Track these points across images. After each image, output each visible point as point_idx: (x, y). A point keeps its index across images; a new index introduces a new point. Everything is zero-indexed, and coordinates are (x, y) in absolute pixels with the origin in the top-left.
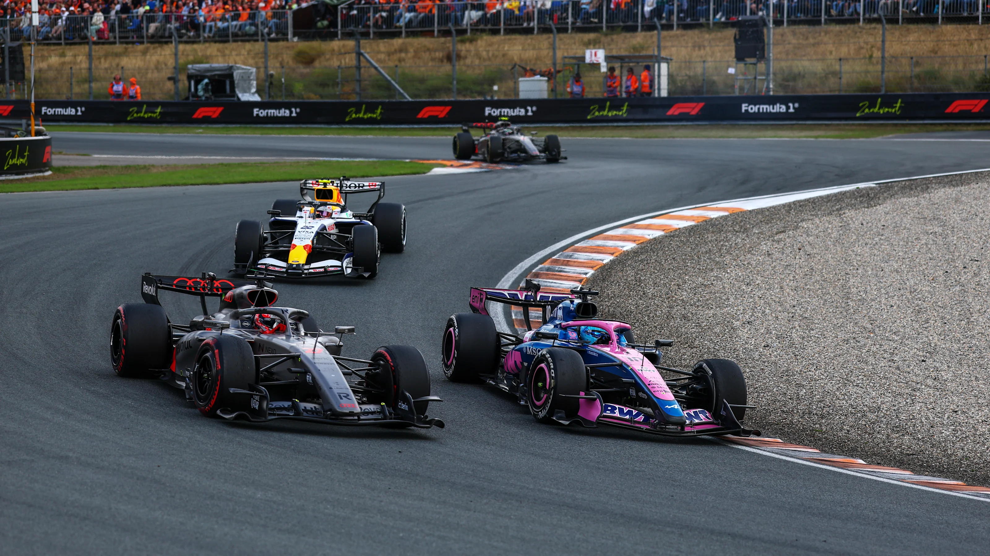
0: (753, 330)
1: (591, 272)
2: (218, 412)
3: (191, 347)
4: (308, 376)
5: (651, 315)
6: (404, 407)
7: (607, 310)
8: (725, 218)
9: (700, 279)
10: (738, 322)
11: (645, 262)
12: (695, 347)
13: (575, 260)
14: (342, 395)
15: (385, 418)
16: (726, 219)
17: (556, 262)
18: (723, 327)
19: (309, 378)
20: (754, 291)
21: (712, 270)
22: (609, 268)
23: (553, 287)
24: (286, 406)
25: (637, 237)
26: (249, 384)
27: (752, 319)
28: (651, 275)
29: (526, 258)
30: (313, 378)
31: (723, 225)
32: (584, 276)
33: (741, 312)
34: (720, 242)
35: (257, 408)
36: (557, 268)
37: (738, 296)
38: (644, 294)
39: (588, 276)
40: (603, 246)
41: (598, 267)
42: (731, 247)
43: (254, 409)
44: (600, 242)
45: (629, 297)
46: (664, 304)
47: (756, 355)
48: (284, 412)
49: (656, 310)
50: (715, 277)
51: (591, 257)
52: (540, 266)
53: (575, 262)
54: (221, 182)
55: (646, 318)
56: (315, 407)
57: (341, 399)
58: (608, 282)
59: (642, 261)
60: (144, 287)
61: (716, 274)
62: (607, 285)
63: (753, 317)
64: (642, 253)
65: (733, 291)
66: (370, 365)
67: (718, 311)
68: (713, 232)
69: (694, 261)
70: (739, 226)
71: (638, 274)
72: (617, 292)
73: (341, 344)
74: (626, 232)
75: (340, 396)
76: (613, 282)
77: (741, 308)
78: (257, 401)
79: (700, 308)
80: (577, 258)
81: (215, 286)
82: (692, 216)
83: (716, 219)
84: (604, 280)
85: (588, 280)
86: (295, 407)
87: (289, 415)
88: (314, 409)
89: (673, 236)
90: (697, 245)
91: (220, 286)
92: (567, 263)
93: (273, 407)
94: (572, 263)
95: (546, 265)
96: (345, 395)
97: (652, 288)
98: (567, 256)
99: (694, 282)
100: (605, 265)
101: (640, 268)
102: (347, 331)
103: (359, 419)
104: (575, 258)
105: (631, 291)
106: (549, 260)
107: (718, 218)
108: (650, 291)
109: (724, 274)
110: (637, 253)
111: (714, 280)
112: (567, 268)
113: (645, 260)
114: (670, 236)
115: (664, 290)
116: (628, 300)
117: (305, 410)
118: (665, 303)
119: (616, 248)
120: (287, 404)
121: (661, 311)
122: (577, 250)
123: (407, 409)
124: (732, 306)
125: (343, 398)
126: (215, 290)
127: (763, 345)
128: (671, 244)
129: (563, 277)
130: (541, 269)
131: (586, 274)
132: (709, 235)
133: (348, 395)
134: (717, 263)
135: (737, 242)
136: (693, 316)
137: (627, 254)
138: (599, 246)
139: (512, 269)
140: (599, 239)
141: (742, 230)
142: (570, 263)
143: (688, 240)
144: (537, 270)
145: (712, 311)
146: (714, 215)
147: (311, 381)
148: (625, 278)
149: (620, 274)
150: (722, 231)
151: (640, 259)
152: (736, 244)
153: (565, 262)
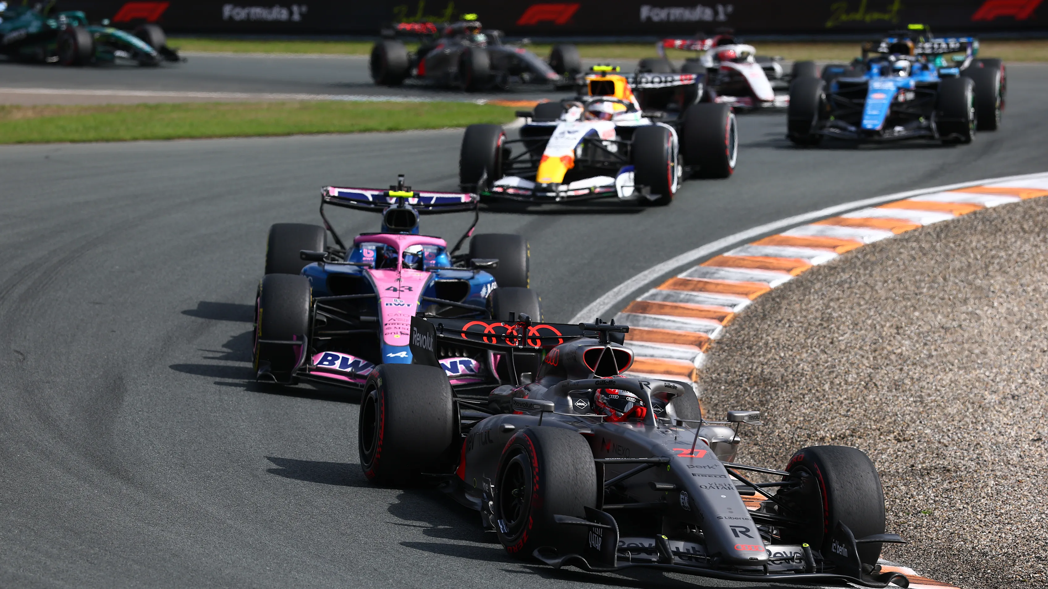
0: (1017, 411)
1: (743, 303)
2: (536, 554)
3: (491, 441)
4: (682, 496)
5: (837, 381)
6: (842, 550)
7: (759, 370)
8: (1011, 208)
9: (940, 317)
10: (994, 396)
11: (846, 286)
12: (905, 440)
13: (719, 281)
14: (738, 530)
15: (809, 570)
16: (1013, 209)
17: (685, 284)
18: (963, 403)
19: (684, 499)
20: (1036, 340)
21: (965, 301)
22: (779, 297)
23: (669, 328)
24: (646, 545)
25: (842, 240)
26: (585, 508)
27: (1021, 391)
28: (852, 308)
29: (630, 277)
30: (691, 500)
31: (1003, 221)
32: (729, 310)
33: (1004, 377)
34: (991, 250)
35: (599, 548)
36: (683, 294)
37: (1004, 349)
38: (832, 343)
39: (737, 310)
40: (776, 257)
41: (759, 293)
42: (1008, 261)
43: (594, 549)
44: (771, 250)
45: (803, 347)
46: (865, 362)
47: (1014, 456)
48: (643, 556)
49: (848, 372)
50: (967, 313)
51: (749, 276)
52: (653, 291)
53: (717, 284)
54: (128, 137)
55: (827, 387)
56: (693, 548)
57: (737, 535)
58: (771, 321)
59: (840, 284)
60: (415, 336)
61: (970, 309)
62: (769, 326)
63: (1024, 387)
64: (843, 270)
65: (997, 338)
66: (785, 478)
67: (962, 377)
68: (982, 232)
69: (936, 285)
70: (1034, 222)
71: (828, 307)
72: (782, 340)
73: (737, 439)
74: (822, 231)
75: (734, 531)
76: (780, 321)
77: (1006, 370)
78: (599, 536)
79: (929, 370)
80: (723, 278)
81: (530, 334)
82: (951, 203)
83: (994, 209)
84: (764, 318)
85: (736, 317)
86: (661, 547)
87: (650, 561)
88: (692, 552)
89: (907, 240)
90: (947, 255)
91: (537, 335)
92: (703, 287)
93: (625, 546)
94: (712, 287)
95: (664, 289)
96: (744, 530)
97: (849, 332)
98: (704, 275)
99: (927, 323)
100: (771, 291)
101: (836, 296)
102: (746, 418)
103: (766, 571)
104: (719, 278)
105: (808, 338)
106: (671, 281)
107: (998, 207)
108: (844, 338)
109: (986, 308)
110: (835, 268)
111: (965, 320)
112: (702, 296)
113: (846, 282)
114: (901, 240)
115: (871, 336)
116: (800, 354)
117: (677, 553)
118: (868, 358)
119: (799, 260)
120: (647, 543)
121: (857, 374)
122: (725, 263)
123: (845, 554)
124: (990, 367)
125: (739, 534)
126: (529, 341)
127: (1031, 437)
128: (901, 253)
129: (690, 312)
130: (653, 296)
131: (733, 306)
132: (975, 239)
133: (748, 530)
134: (980, 288)
135: (1022, 250)
136: (913, 384)
137: (816, 272)
138: (767, 256)
139: (599, 296)
140: (769, 244)
141: (1037, 230)
142: (708, 287)
143: (933, 247)
144: (647, 298)
145: (950, 375)
146: (991, 202)
147: (687, 505)
148: (804, 313)
149: (797, 307)
150: (1000, 230)
151: (838, 280)
152: (1019, 254)
153: (700, 285)
